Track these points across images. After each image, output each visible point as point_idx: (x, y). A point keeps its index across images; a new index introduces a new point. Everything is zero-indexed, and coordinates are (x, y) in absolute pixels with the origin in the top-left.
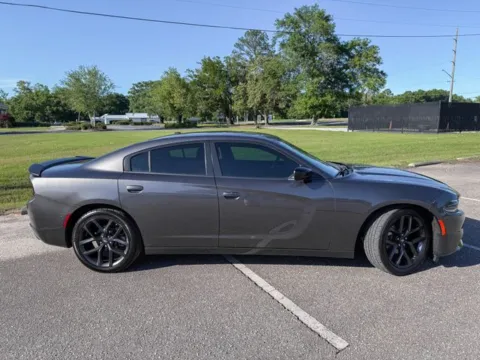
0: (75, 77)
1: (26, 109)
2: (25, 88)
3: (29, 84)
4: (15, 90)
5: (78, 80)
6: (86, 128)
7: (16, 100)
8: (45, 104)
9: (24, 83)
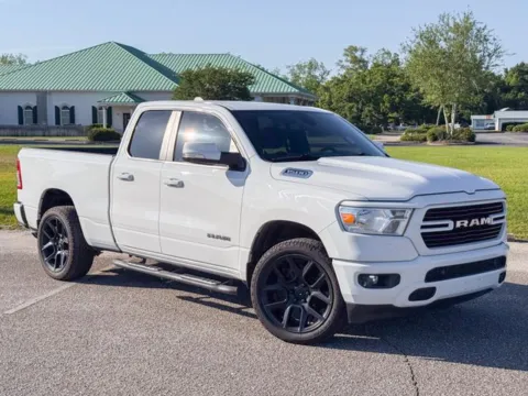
0: (429, 39)
1: (350, 99)
2: (356, 60)
3: (363, 51)
4: (339, 63)
5: (432, 42)
6: (435, 139)
7: (338, 82)
8: (381, 90)
9: (356, 50)
